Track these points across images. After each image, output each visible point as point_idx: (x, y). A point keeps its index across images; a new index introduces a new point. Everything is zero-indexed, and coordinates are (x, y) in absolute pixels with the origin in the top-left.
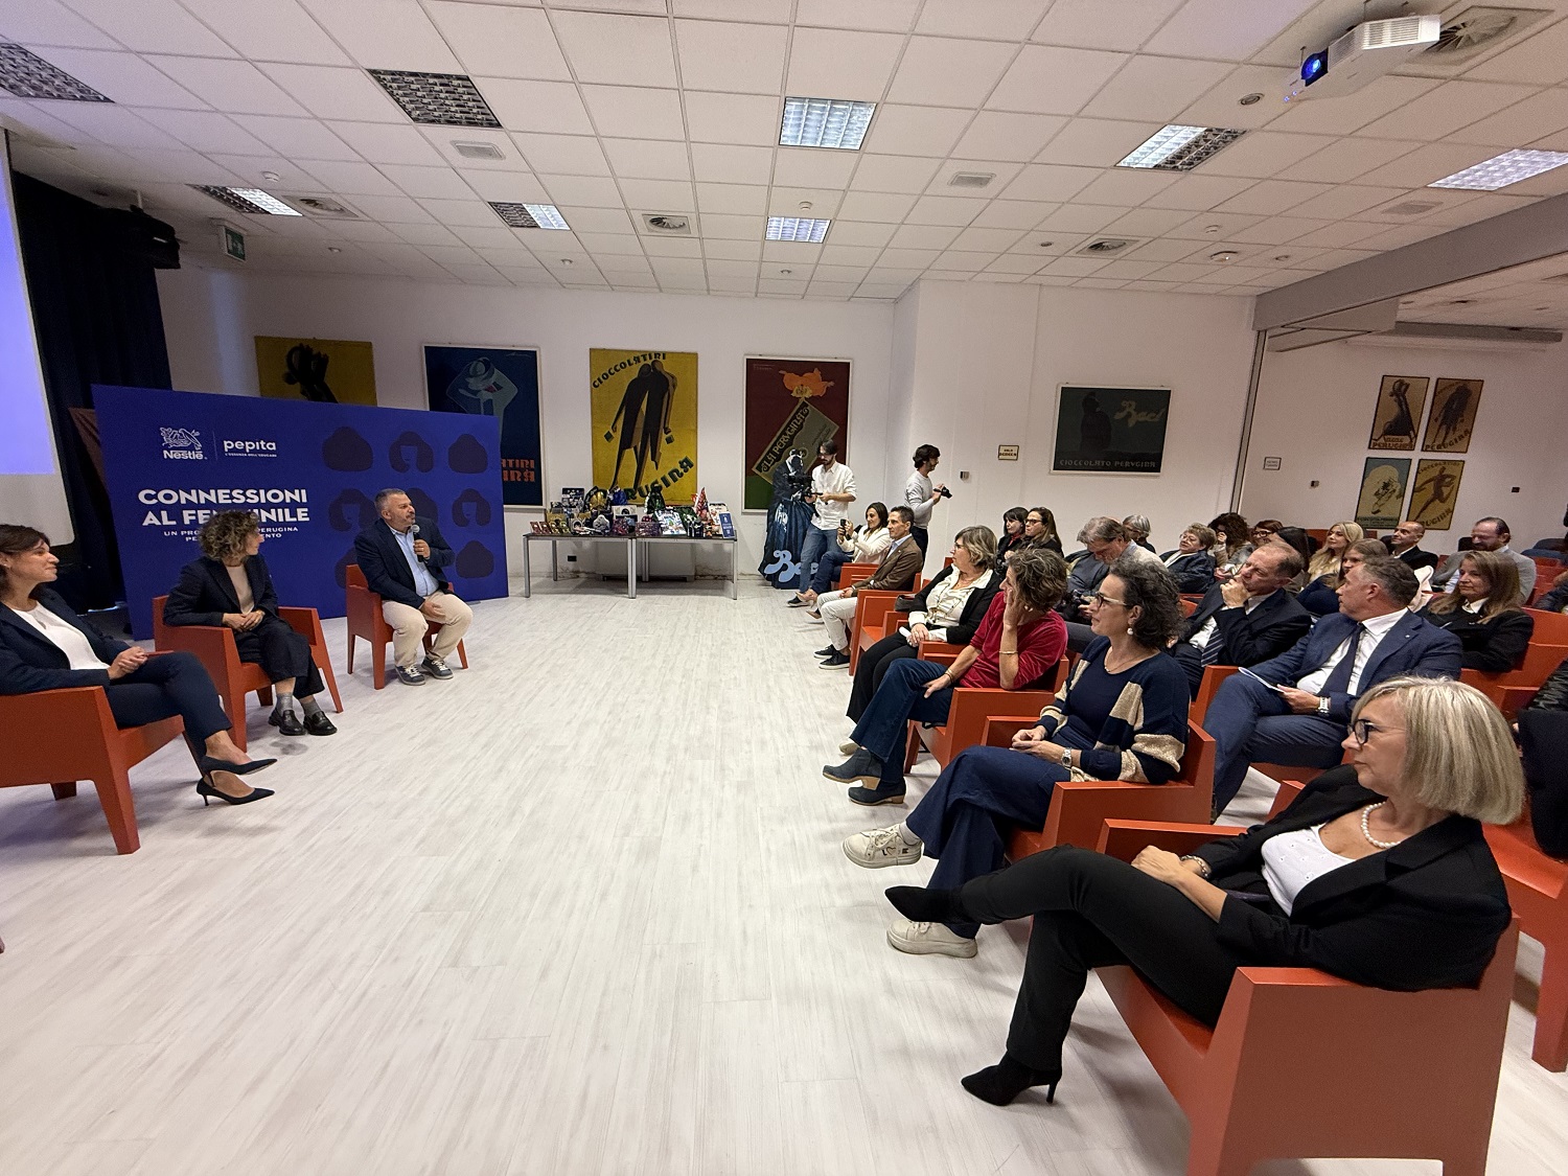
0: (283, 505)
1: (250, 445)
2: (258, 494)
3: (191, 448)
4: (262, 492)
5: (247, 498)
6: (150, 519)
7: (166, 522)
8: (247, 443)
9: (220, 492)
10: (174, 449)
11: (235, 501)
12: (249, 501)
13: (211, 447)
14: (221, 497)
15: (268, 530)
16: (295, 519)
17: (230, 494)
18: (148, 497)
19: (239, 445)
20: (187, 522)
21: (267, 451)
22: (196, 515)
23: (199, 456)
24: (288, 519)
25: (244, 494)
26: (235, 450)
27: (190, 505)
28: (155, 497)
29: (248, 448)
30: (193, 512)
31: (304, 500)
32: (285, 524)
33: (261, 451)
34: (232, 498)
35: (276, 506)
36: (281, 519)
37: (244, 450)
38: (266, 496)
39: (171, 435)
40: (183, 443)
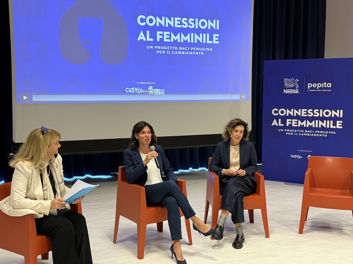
0: (330, 118)
1: (319, 85)
2: (319, 112)
3: (294, 88)
4: (321, 111)
6: (275, 123)
7: (280, 125)
8: (318, 84)
9: (303, 110)
10: (288, 88)
11: (309, 115)
12: (315, 115)
13: (302, 87)
14: (303, 113)
15: (321, 132)
16: (335, 127)
17: (307, 112)
18: (276, 112)
19: (314, 85)
20: (288, 125)
21: (327, 88)
23: (297, 92)
24: (332, 127)
26: (312, 88)
29: (318, 86)
30: (291, 120)
31: (341, 116)
32: (330, 129)
33: (324, 88)
35: (327, 119)
36: (328, 127)
37: (316, 88)
38: (323, 113)
39: (288, 82)
40: (292, 86)
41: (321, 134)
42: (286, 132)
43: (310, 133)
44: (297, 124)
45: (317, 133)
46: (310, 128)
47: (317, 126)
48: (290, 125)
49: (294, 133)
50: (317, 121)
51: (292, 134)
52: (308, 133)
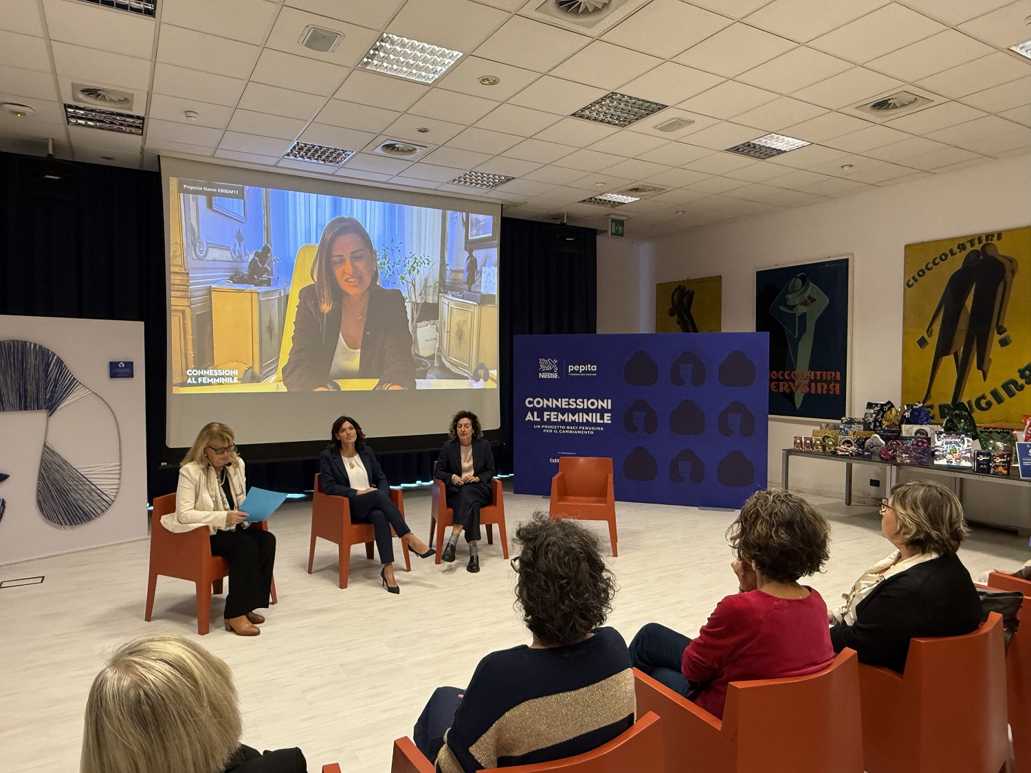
0: (596, 410)
1: (582, 368)
2: (583, 402)
3: (552, 371)
4: (586, 400)
5: (577, 404)
6: (529, 417)
7: (536, 419)
8: (581, 367)
9: (564, 400)
10: (545, 372)
11: (570, 406)
12: (578, 407)
13: (562, 370)
14: (564, 403)
15: (587, 428)
16: (602, 422)
17: (568, 402)
18: (530, 402)
19: (576, 368)
20: (545, 420)
21: (592, 372)
22: (550, 415)
23: (555, 376)
24: (599, 421)
25: (576, 402)
26: (574, 372)
27: (549, 409)
28: (532, 403)
29: (581, 369)
30: (549, 413)
31: (610, 408)
32: (596, 425)
33: (588, 372)
34: (569, 404)
35: (593, 411)
36: (594, 421)
37: (578, 372)
38: (587, 404)
39: (544, 363)
40: (549, 368)
41: (587, 430)
42: (544, 428)
43: (572, 430)
44: (557, 418)
45: (581, 430)
46: (573, 423)
47: (581, 421)
48: (549, 420)
49: (553, 430)
50: (581, 414)
51: (551, 431)
52: (570, 430)
